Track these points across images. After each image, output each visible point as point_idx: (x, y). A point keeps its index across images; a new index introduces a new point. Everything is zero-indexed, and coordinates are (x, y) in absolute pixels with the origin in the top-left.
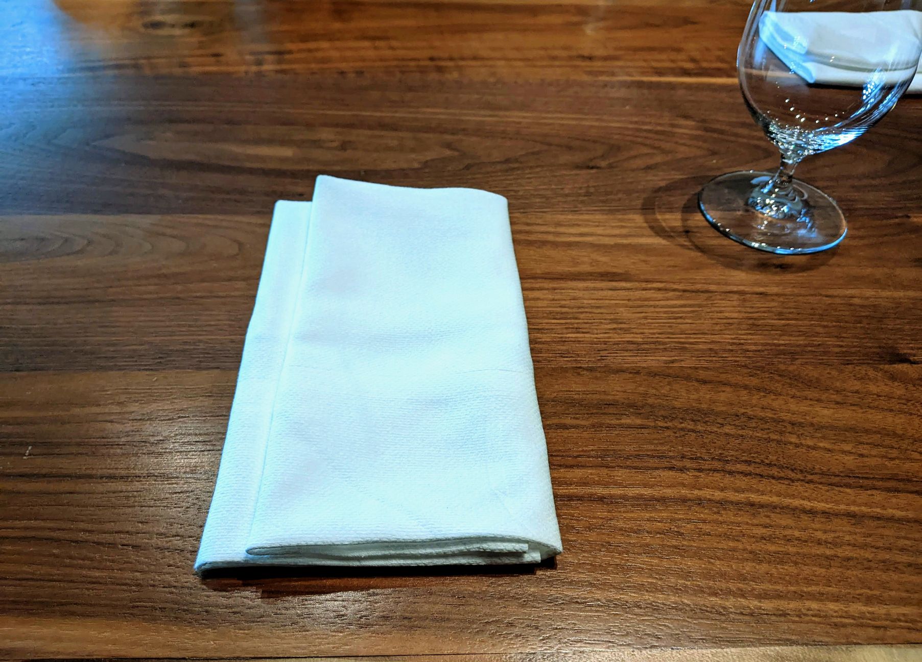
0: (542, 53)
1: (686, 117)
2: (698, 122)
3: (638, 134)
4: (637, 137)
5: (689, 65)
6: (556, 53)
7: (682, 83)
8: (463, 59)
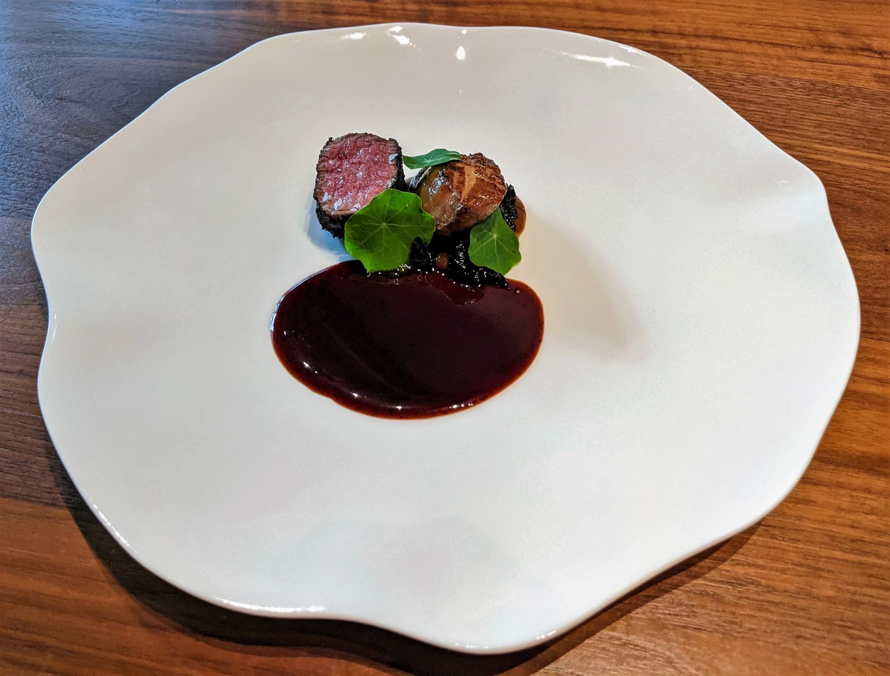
0: (810, 36)
6: (833, 39)
8: (697, 36)
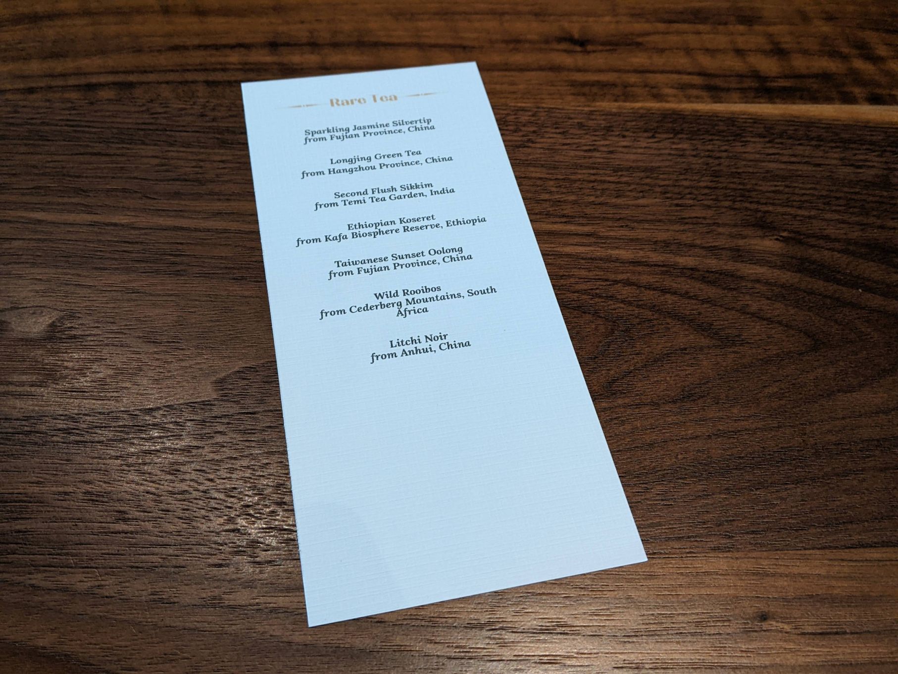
1: (764, 226)
2: (785, 240)
3: (668, 282)
4: (664, 291)
5: (768, 66)
7: (757, 120)
